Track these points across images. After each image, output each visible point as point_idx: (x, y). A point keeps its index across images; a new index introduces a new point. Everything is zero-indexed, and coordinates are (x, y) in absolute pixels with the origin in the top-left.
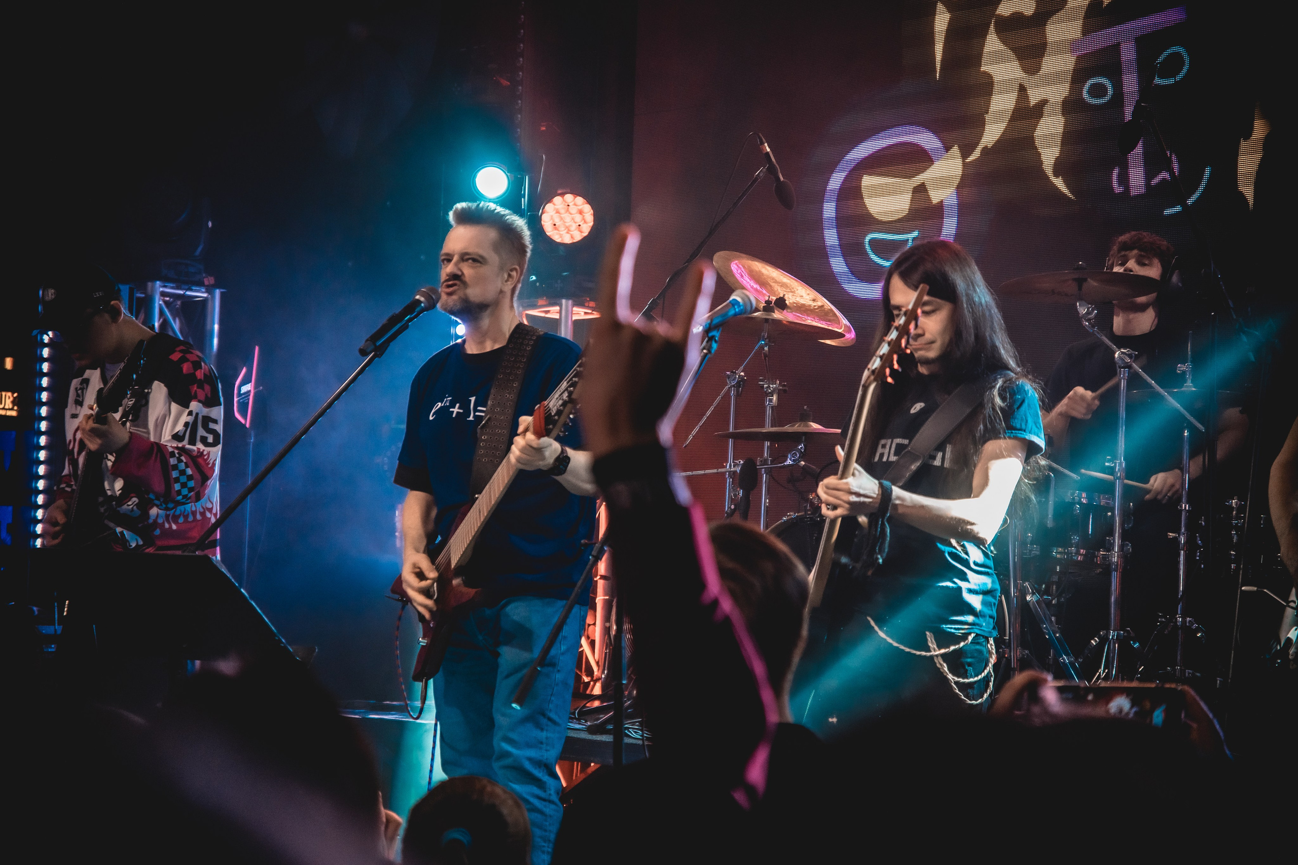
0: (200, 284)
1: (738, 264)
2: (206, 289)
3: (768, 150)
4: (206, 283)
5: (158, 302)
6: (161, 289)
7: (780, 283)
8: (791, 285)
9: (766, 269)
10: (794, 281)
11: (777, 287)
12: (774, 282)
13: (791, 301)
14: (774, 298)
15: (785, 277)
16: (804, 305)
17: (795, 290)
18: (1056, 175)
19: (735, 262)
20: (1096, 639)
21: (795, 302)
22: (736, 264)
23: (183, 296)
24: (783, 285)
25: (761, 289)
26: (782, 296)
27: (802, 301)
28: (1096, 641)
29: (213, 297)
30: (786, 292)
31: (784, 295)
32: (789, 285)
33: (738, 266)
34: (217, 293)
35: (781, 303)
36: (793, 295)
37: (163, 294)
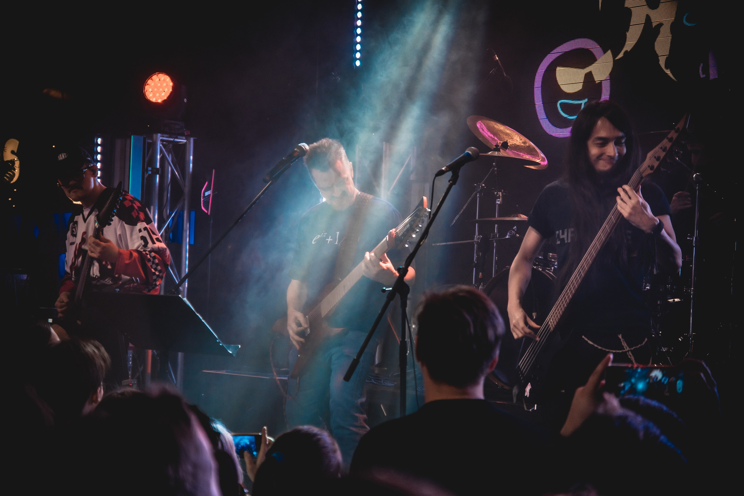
0: (182, 135)
1: (481, 123)
2: (186, 137)
3: (497, 58)
4: (186, 134)
5: (159, 145)
6: (161, 138)
7: (505, 133)
8: (511, 134)
9: (497, 125)
10: (513, 132)
11: (502, 136)
12: (501, 133)
13: (511, 143)
14: (502, 142)
15: (508, 130)
16: (518, 146)
17: (514, 137)
18: (667, 67)
19: (479, 122)
20: (682, 337)
21: (513, 144)
22: (480, 123)
23: (174, 141)
24: (507, 134)
25: (494, 137)
26: (506, 141)
27: (518, 144)
28: (681, 339)
29: (190, 143)
30: (508, 138)
31: (507, 140)
32: (510, 134)
33: (481, 124)
34: (192, 140)
35: (505, 145)
36: (513, 140)
37: (162, 141)
